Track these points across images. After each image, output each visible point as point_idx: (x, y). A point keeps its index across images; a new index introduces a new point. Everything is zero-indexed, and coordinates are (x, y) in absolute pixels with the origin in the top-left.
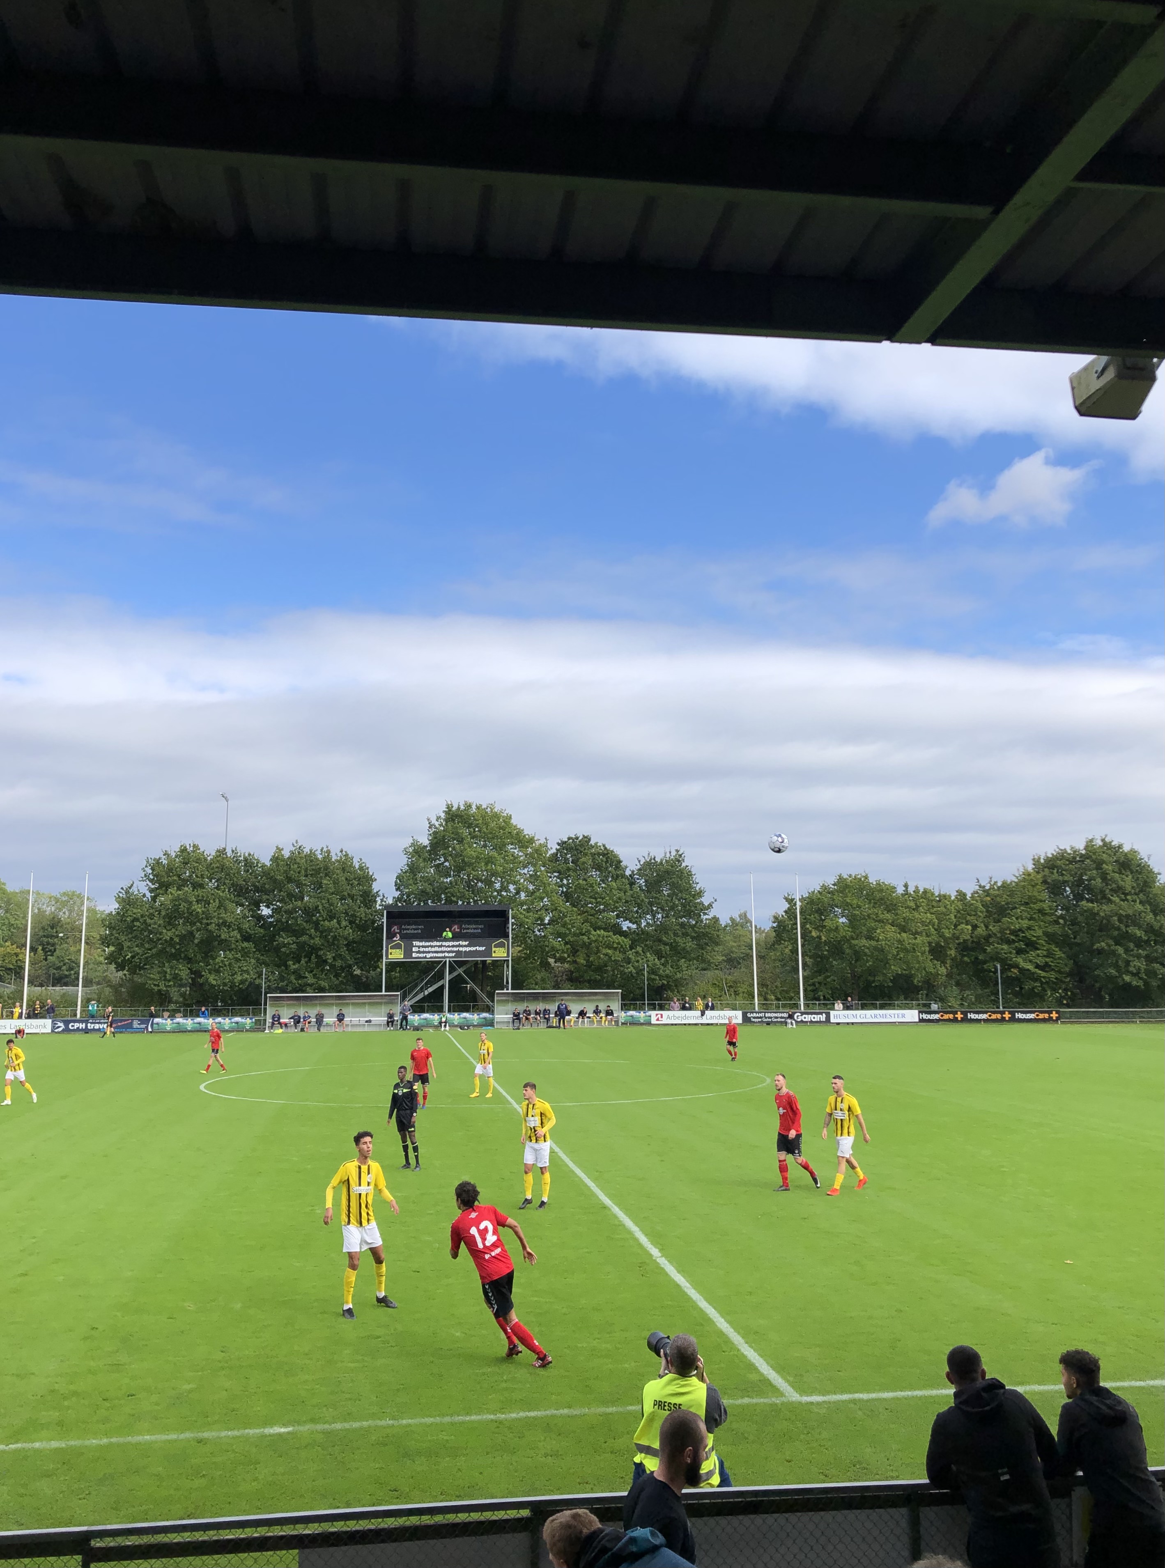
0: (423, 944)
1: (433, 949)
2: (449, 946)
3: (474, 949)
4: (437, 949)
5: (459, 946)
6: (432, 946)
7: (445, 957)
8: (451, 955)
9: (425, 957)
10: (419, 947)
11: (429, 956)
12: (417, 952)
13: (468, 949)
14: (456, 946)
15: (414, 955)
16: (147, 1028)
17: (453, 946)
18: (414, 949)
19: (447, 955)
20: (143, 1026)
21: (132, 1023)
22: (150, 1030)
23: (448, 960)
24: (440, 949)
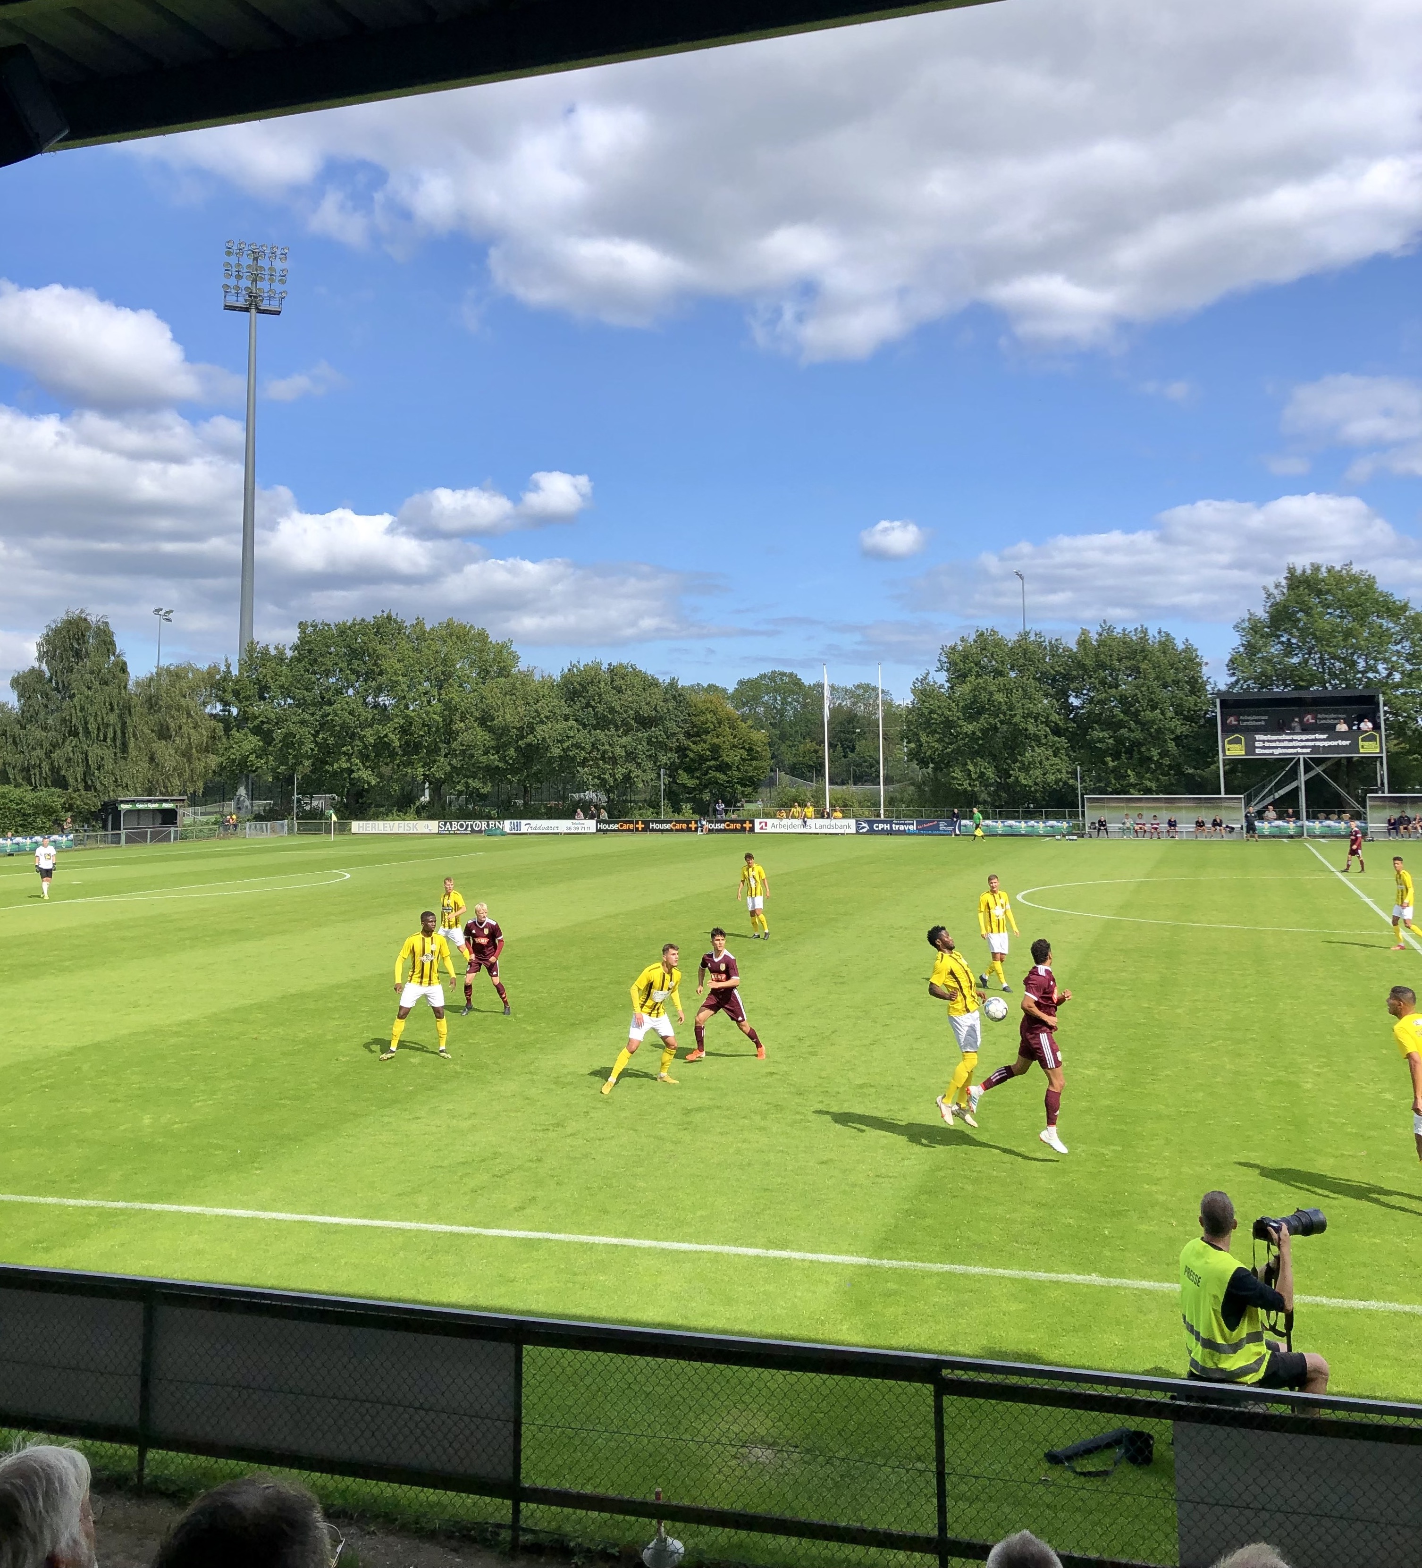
0: (1269, 737)
1: (1282, 744)
2: (1302, 741)
3: (1335, 743)
4: (1286, 744)
5: (1316, 740)
6: (1280, 741)
7: (1297, 754)
8: (1305, 751)
9: (1272, 754)
10: (1264, 741)
11: (1277, 752)
12: (1264, 748)
13: (1327, 744)
14: (1312, 740)
15: (1258, 751)
16: (954, 829)
17: (1307, 740)
18: (1257, 744)
19: (1300, 750)
20: (951, 828)
21: (938, 825)
22: (958, 832)
23: (1301, 757)
24: (1291, 744)
